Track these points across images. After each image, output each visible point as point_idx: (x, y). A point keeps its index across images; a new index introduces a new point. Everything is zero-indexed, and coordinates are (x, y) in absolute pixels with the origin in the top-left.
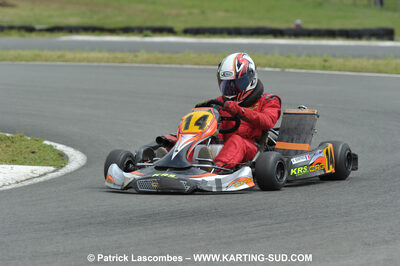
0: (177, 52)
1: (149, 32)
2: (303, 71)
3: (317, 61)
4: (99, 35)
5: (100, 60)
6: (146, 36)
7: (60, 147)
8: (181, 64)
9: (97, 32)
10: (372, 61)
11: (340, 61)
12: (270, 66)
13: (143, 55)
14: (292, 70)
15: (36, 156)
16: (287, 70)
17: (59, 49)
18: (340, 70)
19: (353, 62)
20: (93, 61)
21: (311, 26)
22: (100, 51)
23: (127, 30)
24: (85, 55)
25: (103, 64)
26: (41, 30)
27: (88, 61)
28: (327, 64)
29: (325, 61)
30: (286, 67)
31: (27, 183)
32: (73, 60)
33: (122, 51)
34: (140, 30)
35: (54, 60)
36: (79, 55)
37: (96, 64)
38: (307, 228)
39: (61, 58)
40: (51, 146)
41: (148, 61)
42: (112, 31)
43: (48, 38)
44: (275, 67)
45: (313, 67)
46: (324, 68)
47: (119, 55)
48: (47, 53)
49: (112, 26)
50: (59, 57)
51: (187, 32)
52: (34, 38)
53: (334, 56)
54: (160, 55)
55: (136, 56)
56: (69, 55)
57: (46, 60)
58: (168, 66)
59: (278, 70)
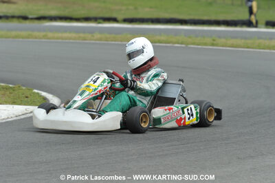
1: (101, 21)
2: (199, 47)
3: (209, 40)
4: (69, 22)
5: (70, 39)
6: (100, 23)
7: (44, 94)
8: (121, 41)
10: (243, 41)
11: (223, 40)
12: (178, 43)
13: (97, 35)
14: (192, 46)
15: (29, 99)
16: (190, 46)
18: (223, 46)
19: (231, 42)
20: (66, 39)
24: (60, 35)
25: (71, 41)
26: (32, 19)
27: (63, 39)
28: (215, 42)
29: (214, 40)
30: (188, 44)
31: (22, 117)
32: (54, 38)
33: (84, 33)
35: (41, 38)
36: (56, 35)
37: (67, 41)
38: (202, 148)
39: (45, 37)
40: (38, 93)
41: (100, 39)
42: (77, 20)
43: (37, 24)
44: (182, 44)
45: (205, 44)
46: (213, 45)
47: (82, 35)
48: (36, 34)
50: (43, 36)
51: (125, 21)
52: (27, 24)
53: (220, 37)
54: (108, 36)
55: (93, 36)
56: (50, 34)
57: (36, 38)
58: (113, 42)
59: (183, 46)
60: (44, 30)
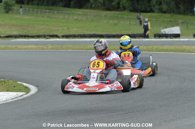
0: (63, 45)
1: (48, 37)
6: (47, 39)
9: (27, 38)
10: (145, 47)
13: (50, 47)
17: (15, 45)
21: (114, 33)
22: (31, 45)
23: (39, 36)
24: (26, 47)
27: (28, 49)
32: (22, 49)
33: (40, 45)
34: (45, 36)
35: (14, 49)
36: (24, 47)
39: (16, 48)
41: (53, 49)
42: (33, 37)
48: (10, 46)
49: (32, 35)
51: (63, 37)
54: (57, 46)
55: (47, 47)
56: (20, 47)
60: (15, 43)
